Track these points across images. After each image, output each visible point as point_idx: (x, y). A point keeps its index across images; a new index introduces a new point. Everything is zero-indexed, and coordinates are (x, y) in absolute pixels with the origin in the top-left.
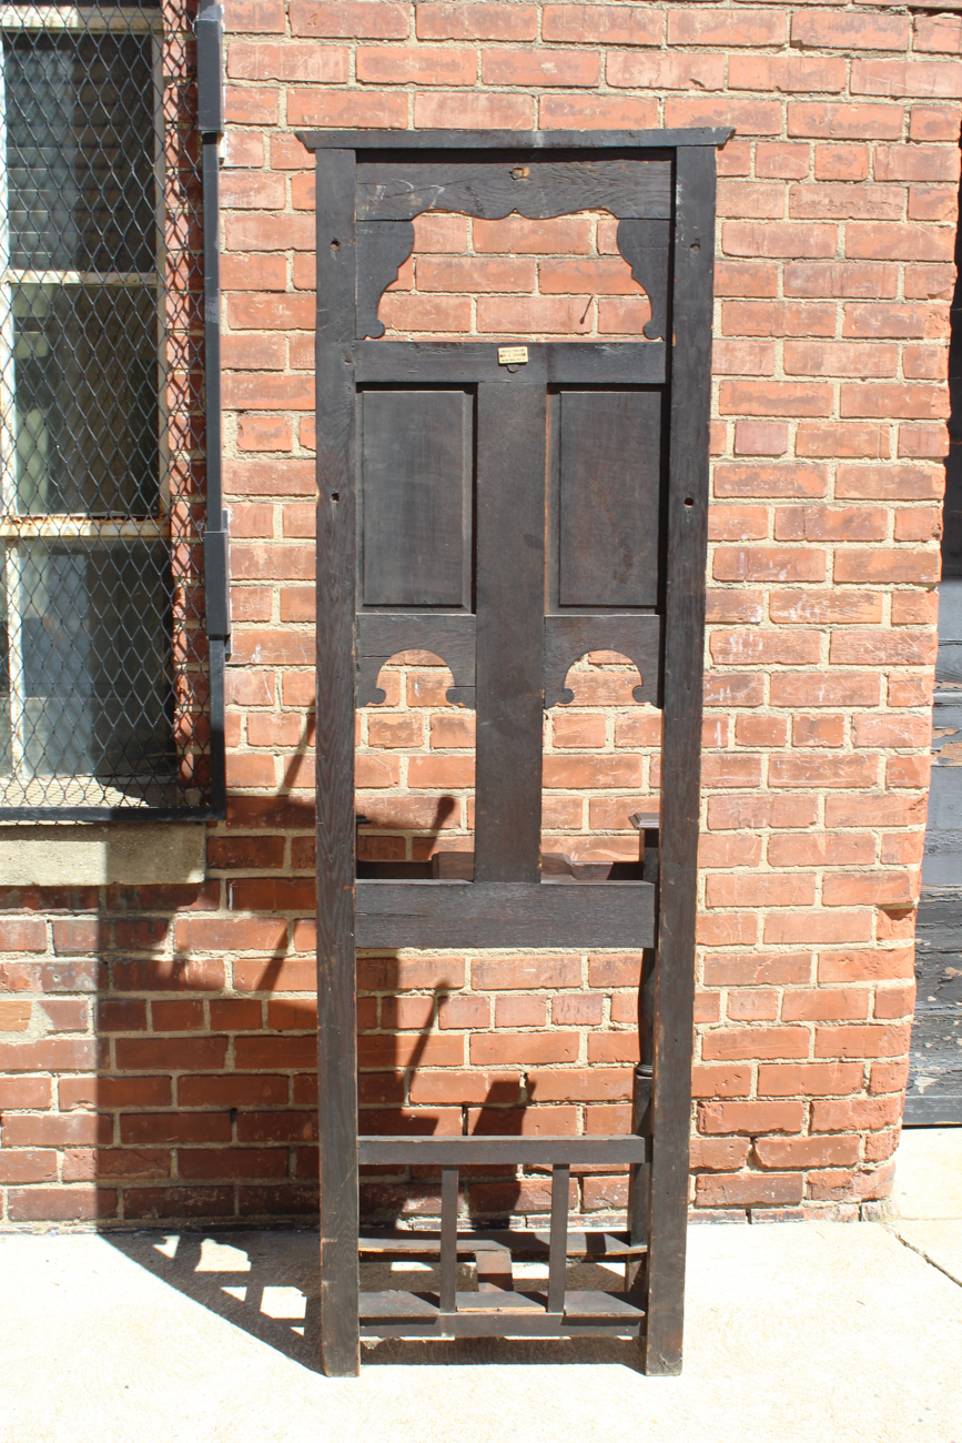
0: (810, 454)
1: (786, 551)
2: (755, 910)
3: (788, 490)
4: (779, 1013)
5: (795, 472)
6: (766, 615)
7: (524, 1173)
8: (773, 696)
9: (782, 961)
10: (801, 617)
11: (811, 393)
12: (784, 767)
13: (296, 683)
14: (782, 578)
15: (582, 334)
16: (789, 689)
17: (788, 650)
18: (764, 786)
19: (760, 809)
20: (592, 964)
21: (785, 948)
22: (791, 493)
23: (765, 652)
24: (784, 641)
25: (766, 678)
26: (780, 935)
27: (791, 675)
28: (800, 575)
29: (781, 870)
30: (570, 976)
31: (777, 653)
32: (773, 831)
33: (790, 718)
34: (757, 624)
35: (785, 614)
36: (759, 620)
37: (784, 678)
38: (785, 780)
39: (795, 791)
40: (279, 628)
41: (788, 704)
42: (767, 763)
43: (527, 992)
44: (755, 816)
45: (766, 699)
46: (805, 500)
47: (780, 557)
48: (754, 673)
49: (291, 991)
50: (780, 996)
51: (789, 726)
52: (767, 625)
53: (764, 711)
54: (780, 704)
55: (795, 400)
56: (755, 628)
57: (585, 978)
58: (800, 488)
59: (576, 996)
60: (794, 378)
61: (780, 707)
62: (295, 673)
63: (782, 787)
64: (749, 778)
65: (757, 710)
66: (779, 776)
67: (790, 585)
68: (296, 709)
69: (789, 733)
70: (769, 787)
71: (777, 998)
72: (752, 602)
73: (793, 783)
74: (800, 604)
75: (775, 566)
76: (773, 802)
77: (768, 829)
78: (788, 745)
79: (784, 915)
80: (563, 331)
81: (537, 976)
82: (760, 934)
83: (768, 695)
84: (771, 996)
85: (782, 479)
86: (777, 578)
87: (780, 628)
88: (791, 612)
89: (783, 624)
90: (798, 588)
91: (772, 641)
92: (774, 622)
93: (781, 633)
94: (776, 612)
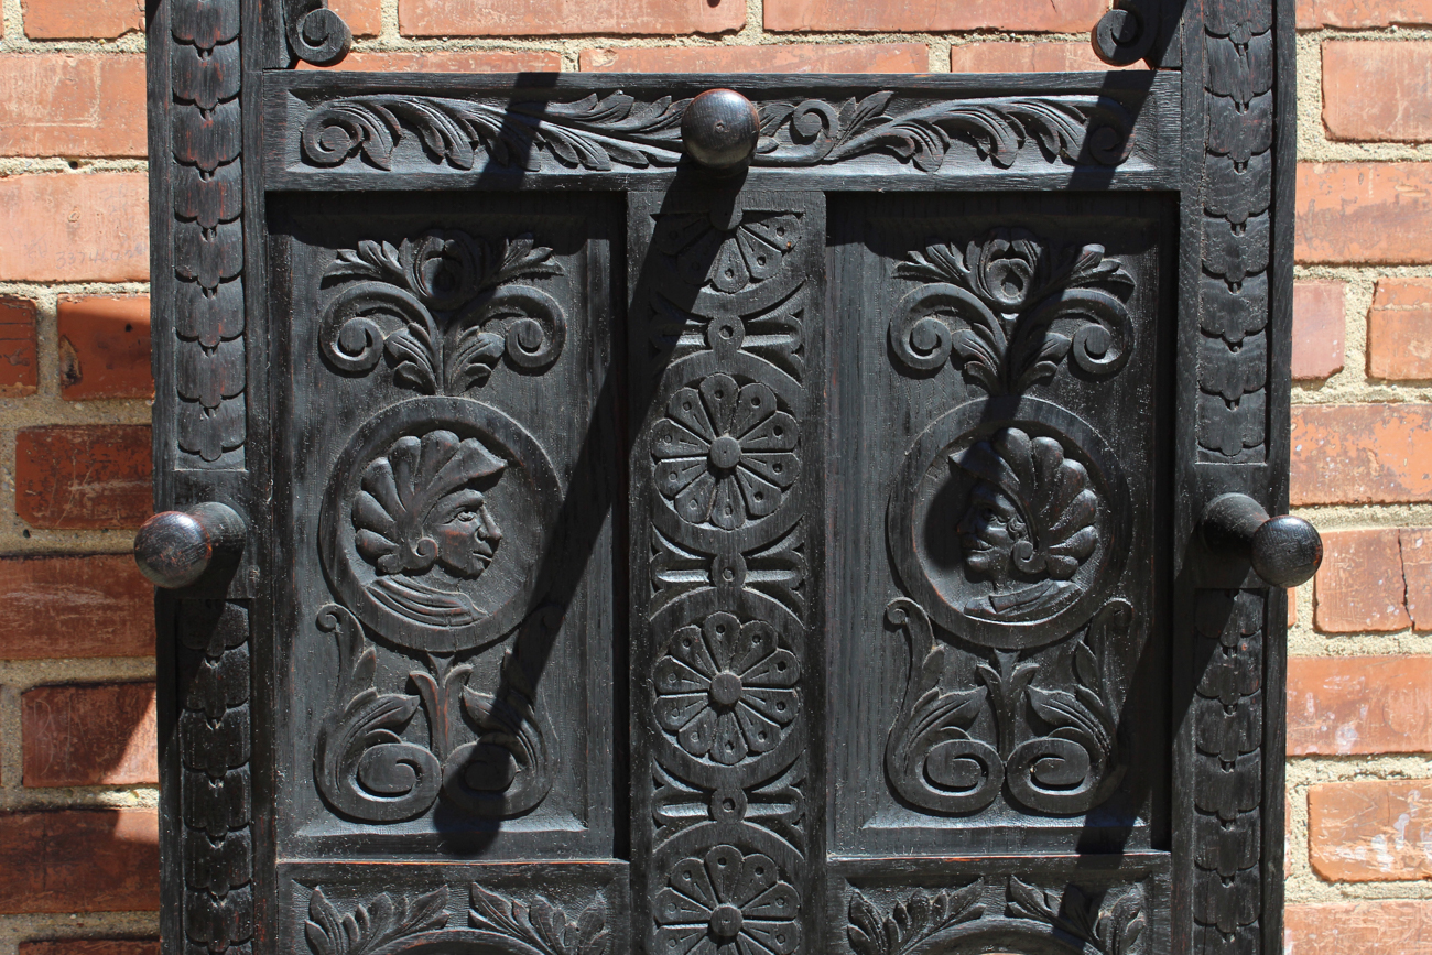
0: (1414, 374)
1: (1351, 664)
3: (1353, 481)
5: (1370, 429)
10: (1406, 860)
11: (1407, 195)
14: (1344, 745)
15: (717, 36)
22: (1360, 491)
24: (1359, 936)
28: (1398, 735)
35: (1359, 853)
46: (1403, 511)
47: (1334, 684)
55: (1361, 215)
58: (1386, 475)
60: (1355, 151)
67: (1370, 766)
74: (1402, 822)
75: (1321, 710)
80: (658, 28)
85: (1332, 450)
86: (1329, 745)
87: (1345, 895)
88: (1375, 846)
89: (1353, 882)
90: (1393, 774)
91: (1320, 936)
92: (1325, 879)
93: (1347, 912)
94: (1331, 848)
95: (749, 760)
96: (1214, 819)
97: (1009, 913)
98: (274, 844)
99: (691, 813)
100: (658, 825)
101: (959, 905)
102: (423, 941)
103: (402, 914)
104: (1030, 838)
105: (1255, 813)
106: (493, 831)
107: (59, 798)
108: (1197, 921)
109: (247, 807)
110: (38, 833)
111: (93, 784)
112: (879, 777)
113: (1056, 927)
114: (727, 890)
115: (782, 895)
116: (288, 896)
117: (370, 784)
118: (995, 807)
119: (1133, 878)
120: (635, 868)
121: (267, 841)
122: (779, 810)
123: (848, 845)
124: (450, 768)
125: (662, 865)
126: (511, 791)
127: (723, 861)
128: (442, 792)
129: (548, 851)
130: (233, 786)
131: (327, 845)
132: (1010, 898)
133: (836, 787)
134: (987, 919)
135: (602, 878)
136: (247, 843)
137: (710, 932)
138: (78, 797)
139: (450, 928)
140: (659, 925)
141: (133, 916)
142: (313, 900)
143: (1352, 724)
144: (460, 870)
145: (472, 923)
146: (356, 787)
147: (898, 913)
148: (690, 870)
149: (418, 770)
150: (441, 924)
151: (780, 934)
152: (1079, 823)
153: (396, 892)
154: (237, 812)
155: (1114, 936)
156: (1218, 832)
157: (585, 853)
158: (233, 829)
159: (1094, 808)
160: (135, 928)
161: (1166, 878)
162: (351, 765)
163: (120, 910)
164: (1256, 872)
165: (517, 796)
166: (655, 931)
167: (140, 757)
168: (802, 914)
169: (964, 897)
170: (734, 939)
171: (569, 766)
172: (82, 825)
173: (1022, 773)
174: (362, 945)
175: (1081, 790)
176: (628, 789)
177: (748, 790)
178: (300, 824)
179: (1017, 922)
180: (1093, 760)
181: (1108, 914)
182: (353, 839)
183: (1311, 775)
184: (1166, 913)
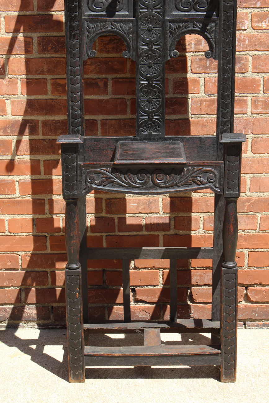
2: (245, 175)
4: (258, 226)
6: (250, 25)
7: (134, 302)
8: (254, 67)
9: (259, 200)
12: (259, 104)
13: (15, 64)
14: (258, 6)
16: (262, 64)
17: (261, 44)
18: (249, 113)
19: (247, 125)
20: (164, 202)
21: (261, 194)
23: (249, 45)
24: (259, 39)
25: (250, 58)
26: (258, 188)
27: (263, 56)
28: (267, 4)
29: (258, 155)
30: (154, 208)
31: (255, 45)
32: (254, 136)
33: (263, 78)
34: (245, 30)
35: (260, 25)
36: (246, 28)
37: (259, 58)
38: (260, 110)
39: (265, 115)
40: (5, 36)
41: (261, 71)
42: (250, 101)
43: (133, 215)
44: (245, 128)
45: (250, 69)
48: (243, 56)
49: (19, 214)
50: (259, 218)
51: (262, 83)
52: (250, 30)
53: (249, 75)
54: (257, 71)
56: (244, 32)
57: (161, 208)
59: (157, 217)
61: (257, 73)
62: (14, 58)
63: (258, 114)
64: (241, 109)
65: (245, 75)
66: (257, 109)
67: (262, 9)
68: (15, 76)
69: (262, 86)
70: (252, 114)
71: (257, 219)
72: (243, 19)
73: (264, 112)
74: (268, 19)
76: (254, 121)
77: (252, 135)
78: (262, 92)
79: (260, 178)
81: (137, 207)
82: (248, 187)
83: (251, 67)
84: (254, 218)
86: (255, 6)
87: (257, 32)
88: (263, 23)
89: (259, 30)
90: (266, 11)
91: (253, 39)
92: (254, 29)
93: (257, 35)
94: (255, 24)
95: (154, 2)
96: (226, 13)
97: (194, 27)
98: (81, 15)
99: (145, 11)
100: (140, 13)
101: (186, 26)
102: (104, 30)
103: (101, 26)
104: (197, 15)
105: (232, 12)
106: (115, 14)
107: (43, 13)
108: (223, 29)
109: (77, 9)
110: (40, 19)
111: (49, 11)
112: (174, 6)
113: (201, 30)
114: (150, 23)
115: (159, 24)
116: (84, 23)
117: (96, 6)
118: (192, 11)
119: (213, 22)
120: (136, 19)
121: (81, 14)
122: (158, 10)
123: (169, 17)
124: (108, 4)
125: (140, 19)
126: (117, 7)
127: (150, 18)
128: (107, 7)
129: (123, 17)
130: (75, 6)
131: (90, 16)
132: (194, 25)
133: (167, 7)
134: (190, 28)
135: (131, 21)
136: (78, 15)
137: (148, 30)
138: (46, 13)
139: (108, 29)
140: (140, 29)
141: (56, 33)
142: (88, 24)
143: (259, 2)
144: (110, 19)
145: (112, 28)
146: (94, 6)
147: (176, 27)
148: (145, 20)
149: (103, 4)
150: (107, 28)
151: (158, 30)
152: (205, 13)
153: (100, 23)
154: (76, 10)
155: (210, 31)
156: (226, 14)
157: (129, 17)
158: (76, 13)
159: (207, 11)
160: (56, 35)
161: (218, 22)
162: (93, 3)
163: (54, 32)
164: (232, 21)
165: (118, 8)
166: (139, 29)
167: (56, 6)
168: (162, 27)
169: (187, 25)
170: (151, 31)
171: (126, 3)
172: (47, 17)
173: (196, 5)
174: (95, 31)
175: (205, 8)
176: (135, 7)
177: (154, 7)
178: (85, 12)
179: (195, 29)
180: (207, 3)
181: (209, 28)
182: (93, 15)
183: (252, 11)
184: (218, 27)
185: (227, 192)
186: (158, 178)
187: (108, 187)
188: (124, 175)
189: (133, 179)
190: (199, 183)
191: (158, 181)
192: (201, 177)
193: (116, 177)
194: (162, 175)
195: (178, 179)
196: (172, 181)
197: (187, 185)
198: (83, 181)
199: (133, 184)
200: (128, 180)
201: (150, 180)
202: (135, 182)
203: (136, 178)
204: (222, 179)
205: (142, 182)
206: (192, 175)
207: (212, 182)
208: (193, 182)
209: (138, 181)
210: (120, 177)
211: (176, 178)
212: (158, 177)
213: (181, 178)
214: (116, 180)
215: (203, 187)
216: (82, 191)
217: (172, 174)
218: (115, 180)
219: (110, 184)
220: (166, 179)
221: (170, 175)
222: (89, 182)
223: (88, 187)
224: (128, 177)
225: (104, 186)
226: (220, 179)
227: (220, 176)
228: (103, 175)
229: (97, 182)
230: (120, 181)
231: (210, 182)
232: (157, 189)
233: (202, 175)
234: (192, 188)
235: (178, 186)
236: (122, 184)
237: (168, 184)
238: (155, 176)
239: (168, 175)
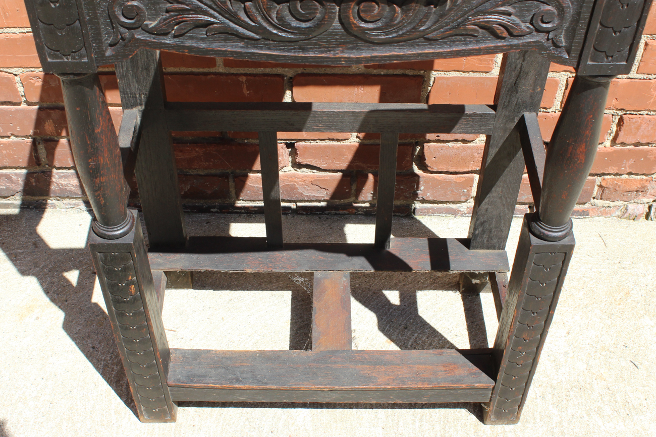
185: (589, 63)
186: (362, 15)
187: (191, 38)
188: (244, 3)
189: (274, 15)
190: (502, 32)
191: (363, 25)
192: (510, 14)
193: (215, 10)
194: (377, 4)
195: (432, 18)
196: (410, 23)
197: (459, 38)
198: (101, 20)
199: (275, 32)
200: (259, 18)
201: (334, 19)
202: (283, 25)
203: (287, 12)
204: (583, 24)
205: (308, 24)
206: (480, 8)
207: (548, 32)
208: (482, 28)
209: (295, 23)
210: (229, 9)
211: (427, 16)
212: (362, 11)
213: (442, 16)
214: (215, 18)
215: (515, 45)
216: (105, 51)
217: (414, 5)
218: (212, 20)
219: (196, 30)
220: (393, 18)
221: (404, 7)
222: (123, 25)
223: (123, 39)
224: (257, 9)
225: (175, 36)
226: (576, 20)
227: (579, 14)
228: (171, 3)
229: (152, 24)
230: (231, 21)
231: (539, 30)
232: (355, 48)
233: (514, 8)
234: (476, 47)
235: (430, 41)
236: (237, 31)
237: (394, 35)
238: (354, 8)
239: (400, 6)
